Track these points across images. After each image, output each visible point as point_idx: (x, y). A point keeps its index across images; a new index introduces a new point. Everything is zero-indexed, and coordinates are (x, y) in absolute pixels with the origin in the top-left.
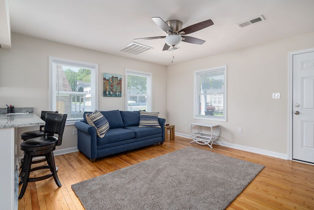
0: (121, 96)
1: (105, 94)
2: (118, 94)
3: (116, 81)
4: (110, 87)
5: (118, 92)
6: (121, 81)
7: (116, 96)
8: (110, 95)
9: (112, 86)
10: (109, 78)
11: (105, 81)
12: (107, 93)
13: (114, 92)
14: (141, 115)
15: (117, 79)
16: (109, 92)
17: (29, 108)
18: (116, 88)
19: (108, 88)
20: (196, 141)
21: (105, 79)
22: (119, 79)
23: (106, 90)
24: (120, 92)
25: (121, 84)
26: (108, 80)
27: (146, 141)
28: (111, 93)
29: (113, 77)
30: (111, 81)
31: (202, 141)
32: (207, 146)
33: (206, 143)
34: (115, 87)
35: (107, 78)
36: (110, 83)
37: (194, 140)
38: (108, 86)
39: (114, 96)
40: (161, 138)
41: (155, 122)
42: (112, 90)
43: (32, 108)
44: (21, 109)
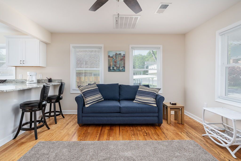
0: (124, 71)
1: (110, 70)
2: (121, 69)
3: (120, 57)
4: (114, 63)
5: (121, 67)
6: (125, 57)
7: (120, 71)
8: (114, 70)
9: (115, 62)
10: (113, 55)
11: (109, 58)
12: (111, 68)
13: (118, 67)
14: (139, 89)
15: (120, 55)
16: (113, 67)
17: (59, 80)
18: (120, 63)
19: (112, 64)
20: (209, 135)
21: (109, 56)
22: (122, 55)
23: (110, 66)
24: (123, 67)
25: (125, 60)
26: (112, 57)
27: (135, 118)
28: (115, 68)
29: (116, 54)
30: (115, 58)
31: (218, 139)
32: (224, 148)
33: (224, 145)
34: (118, 63)
35: (111, 55)
36: (114, 60)
37: (207, 134)
38: (112, 62)
39: (118, 70)
40: (156, 118)
41: (150, 99)
42: (115, 66)
43: (61, 80)
44: (55, 80)
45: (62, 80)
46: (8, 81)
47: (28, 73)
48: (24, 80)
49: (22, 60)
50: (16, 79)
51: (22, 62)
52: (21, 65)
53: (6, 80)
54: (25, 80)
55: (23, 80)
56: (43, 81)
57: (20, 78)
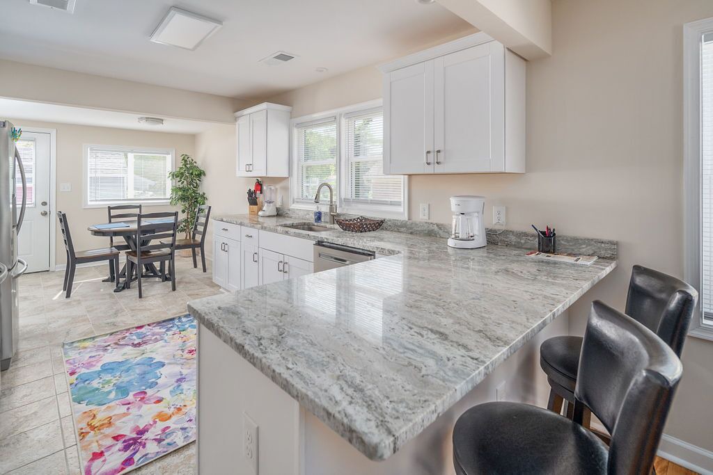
17: (602, 243)
43: (612, 243)
44: (576, 241)
45: (616, 244)
46: (389, 223)
47: (453, 201)
48: (435, 228)
49: (431, 149)
50: (409, 220)
51: (431, 158)
52: (429, 170)
53: (382, 222)
54: (440, 229)
55: (431, 227)
56: (513, 239)
57: (421, 216)
